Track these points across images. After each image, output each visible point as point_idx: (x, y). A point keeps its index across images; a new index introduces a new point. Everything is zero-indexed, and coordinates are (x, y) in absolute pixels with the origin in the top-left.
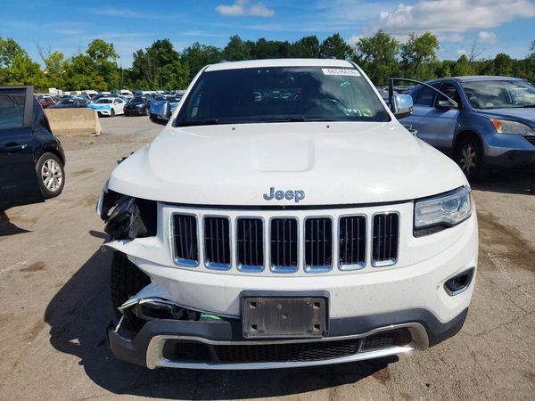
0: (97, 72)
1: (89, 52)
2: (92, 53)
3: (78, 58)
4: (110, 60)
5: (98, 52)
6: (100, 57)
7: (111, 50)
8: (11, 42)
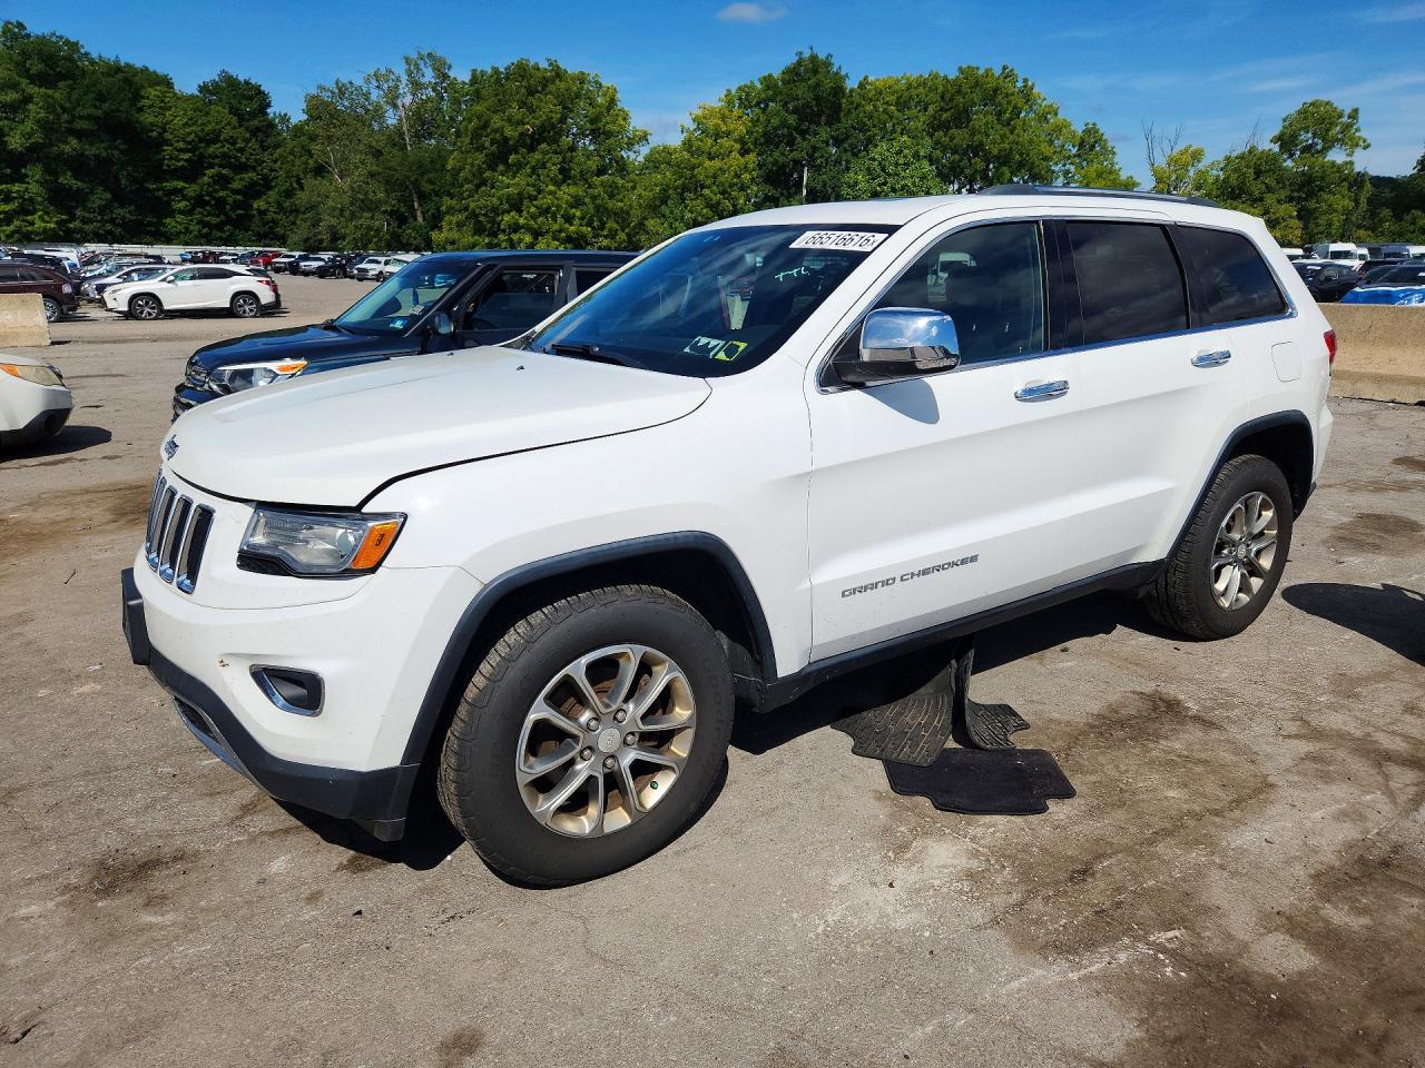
0: (1283, 194)
1: (1279, 139)
2: (1286, 141)
3: (1242, 157)
4: (1337, 156)
5: (1306, 137)
6: (1307, 149)
7: (1348, 127)
8: (1091, 131)
